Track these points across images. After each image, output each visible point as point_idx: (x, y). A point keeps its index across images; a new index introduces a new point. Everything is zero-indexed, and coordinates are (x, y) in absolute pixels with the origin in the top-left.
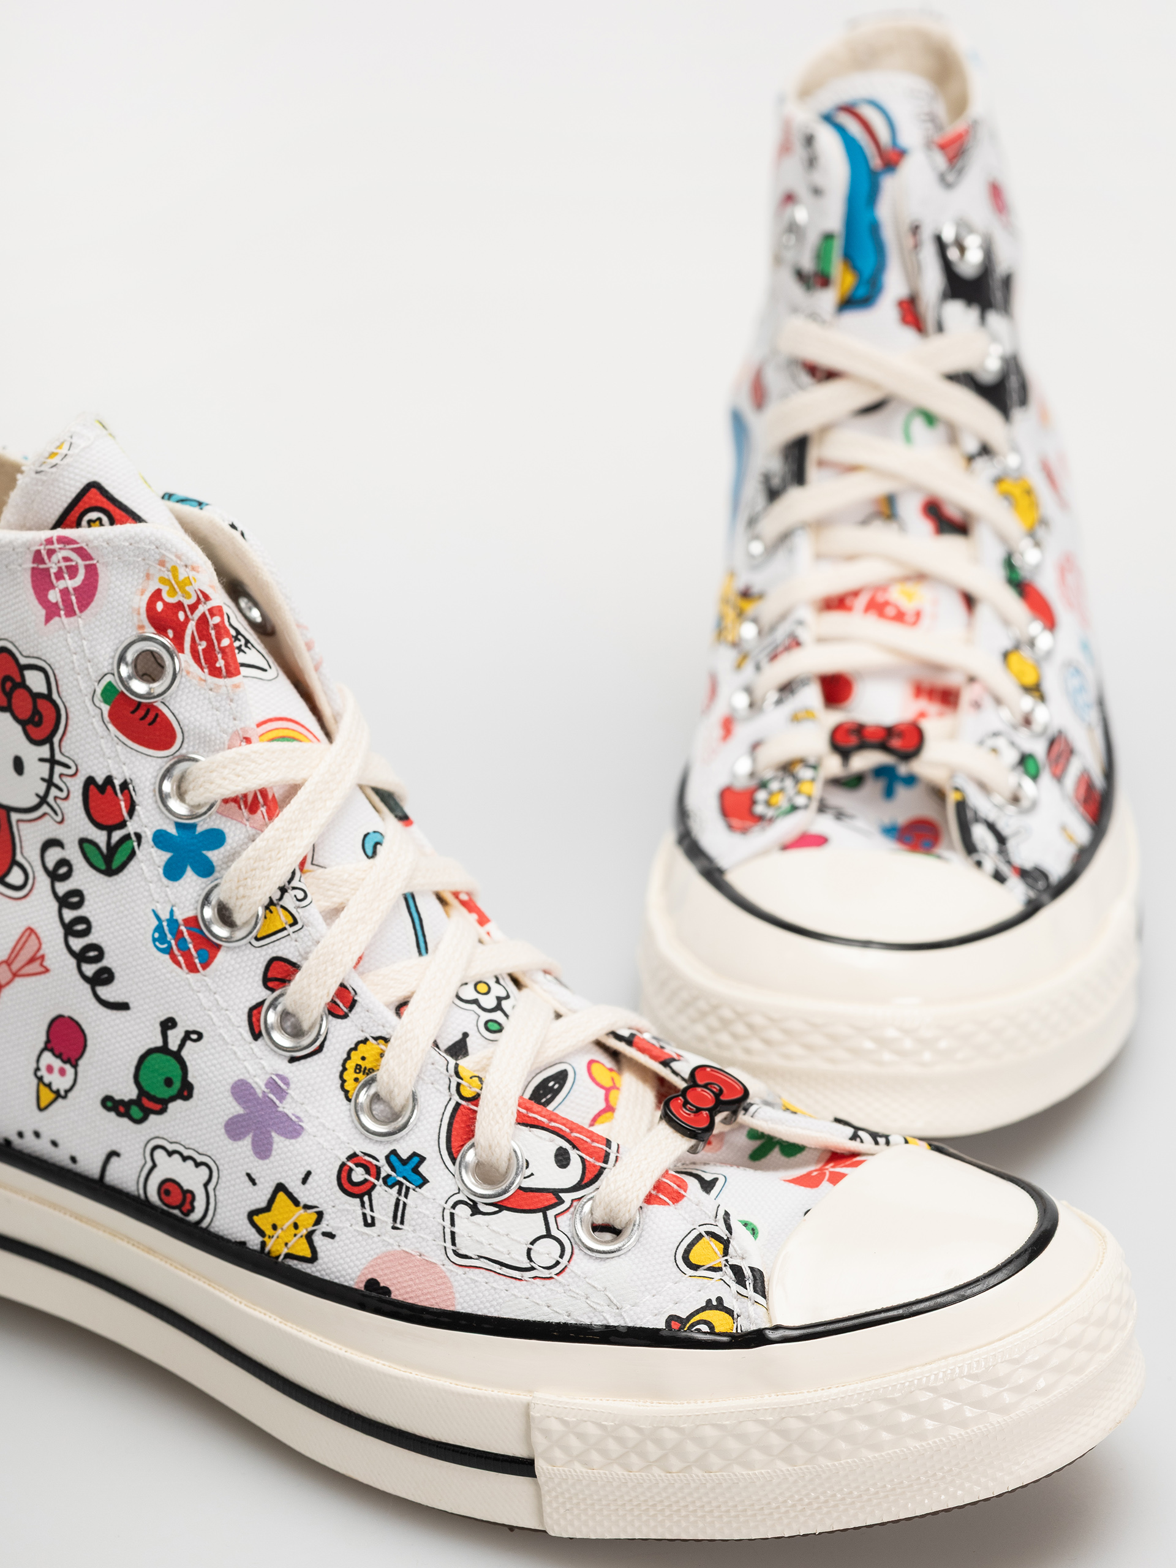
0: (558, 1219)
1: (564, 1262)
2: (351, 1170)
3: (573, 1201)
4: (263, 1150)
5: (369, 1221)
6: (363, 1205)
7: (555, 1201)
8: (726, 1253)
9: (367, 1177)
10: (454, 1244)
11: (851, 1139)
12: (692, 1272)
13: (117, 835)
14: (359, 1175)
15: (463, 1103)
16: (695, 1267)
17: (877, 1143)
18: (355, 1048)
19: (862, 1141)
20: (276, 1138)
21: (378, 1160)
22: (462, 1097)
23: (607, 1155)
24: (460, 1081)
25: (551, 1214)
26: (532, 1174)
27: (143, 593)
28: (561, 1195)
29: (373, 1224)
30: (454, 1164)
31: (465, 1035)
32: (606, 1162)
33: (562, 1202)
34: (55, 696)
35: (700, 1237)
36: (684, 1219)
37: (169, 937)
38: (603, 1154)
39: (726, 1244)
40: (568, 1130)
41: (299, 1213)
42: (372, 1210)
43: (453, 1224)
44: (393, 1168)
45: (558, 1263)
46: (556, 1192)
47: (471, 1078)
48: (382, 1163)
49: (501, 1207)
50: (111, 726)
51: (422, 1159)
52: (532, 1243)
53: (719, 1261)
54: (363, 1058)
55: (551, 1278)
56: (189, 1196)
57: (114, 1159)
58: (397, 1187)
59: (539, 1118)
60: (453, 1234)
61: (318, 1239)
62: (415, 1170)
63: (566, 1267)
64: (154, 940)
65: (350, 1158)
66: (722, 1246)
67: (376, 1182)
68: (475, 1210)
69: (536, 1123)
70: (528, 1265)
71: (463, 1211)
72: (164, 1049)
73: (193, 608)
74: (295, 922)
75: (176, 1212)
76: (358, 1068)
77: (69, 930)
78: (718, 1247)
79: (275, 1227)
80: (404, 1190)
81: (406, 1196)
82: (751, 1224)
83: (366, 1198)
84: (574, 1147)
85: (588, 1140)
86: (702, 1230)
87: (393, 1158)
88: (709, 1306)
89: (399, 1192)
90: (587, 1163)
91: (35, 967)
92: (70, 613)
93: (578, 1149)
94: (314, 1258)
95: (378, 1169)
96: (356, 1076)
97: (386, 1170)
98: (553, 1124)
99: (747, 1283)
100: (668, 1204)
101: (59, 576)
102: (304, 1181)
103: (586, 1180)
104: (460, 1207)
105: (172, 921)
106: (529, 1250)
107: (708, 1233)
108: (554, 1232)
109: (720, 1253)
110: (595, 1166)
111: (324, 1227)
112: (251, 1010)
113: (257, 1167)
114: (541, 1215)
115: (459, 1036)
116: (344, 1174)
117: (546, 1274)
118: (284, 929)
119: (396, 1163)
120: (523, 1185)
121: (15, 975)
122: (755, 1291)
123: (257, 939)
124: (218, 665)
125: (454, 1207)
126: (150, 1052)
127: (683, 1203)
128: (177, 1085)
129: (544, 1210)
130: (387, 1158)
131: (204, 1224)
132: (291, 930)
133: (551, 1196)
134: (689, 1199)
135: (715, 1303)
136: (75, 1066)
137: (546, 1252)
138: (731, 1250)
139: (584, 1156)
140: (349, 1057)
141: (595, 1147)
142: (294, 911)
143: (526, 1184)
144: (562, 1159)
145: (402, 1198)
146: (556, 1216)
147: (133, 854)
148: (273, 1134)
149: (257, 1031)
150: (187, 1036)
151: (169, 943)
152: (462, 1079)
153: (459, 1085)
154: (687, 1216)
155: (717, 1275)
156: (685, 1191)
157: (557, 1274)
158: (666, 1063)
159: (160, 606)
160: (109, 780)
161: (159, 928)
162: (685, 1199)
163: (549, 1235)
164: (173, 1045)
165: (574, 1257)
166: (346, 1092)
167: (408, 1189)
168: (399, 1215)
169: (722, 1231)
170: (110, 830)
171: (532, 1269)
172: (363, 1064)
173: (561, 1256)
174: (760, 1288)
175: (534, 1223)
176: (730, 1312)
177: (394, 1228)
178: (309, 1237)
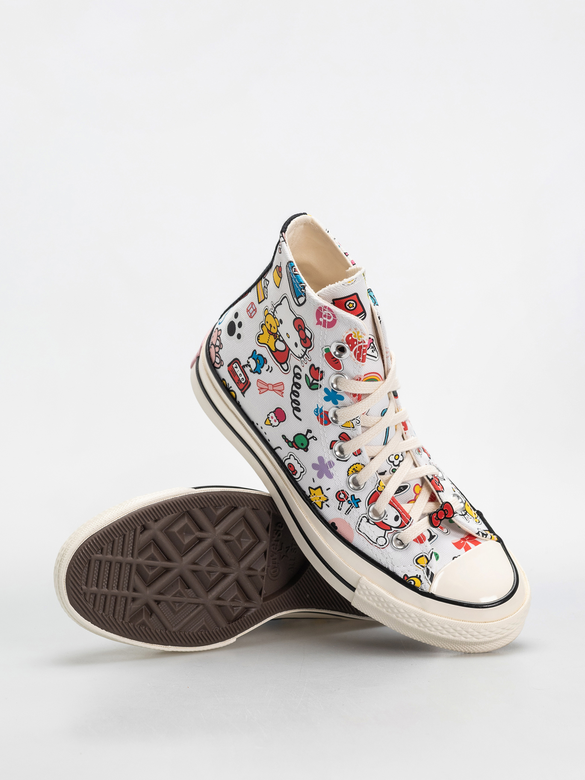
0: (389, 534)
1: (385, 546)
2: (340, 494)
3: (394, 531)
4: (320, 476)
5: (340, 509)
6: (340, 504)
7: (390, 529)
8: (427, 564)
9: (344, 498)
10: (359, 526)
11: (476, 534)
12: (416, 565)
13: (315, 382)
14: (342, 496)
15: (377, 491)
16: (418, 563)
17: (483, 536)
18: (355, 464)
19: (479, 535)
20: (325, 476)
21: (349, 495)
22: (377, 490)
23: (409, 522)
24: (379, 486)
25: (387, 532)
26: (387, 519)
27: (347, 333)
28: (392, 528)
29: (340, 510)
30: (368, 506)
31: (386, 471)
32: (407, 524)
33: (391, 530)
34: (312, 341)
35: (422, 556)
36: (421, 549)
37: (319, 412)
38: (408, 522)
39: (429, 561)
40: (401, 511)
41: (322, 496)
42: (342, 506)
43: (361, 521)
44: (352, 500)
45: (383, 545)
46: (391, 527)
47: (382, 486)
48: (350, 496)
49: (375, 524)
50: (324, 357)
51: (360, 501)
52: (379, 537)
53: (424, 565)
54: (356, 467)
55: (380, 548)
56: (295, 472)
57: (279, 449)
58: (351, 505)
59: (395, 505)
60: (360, 524)
61: (324, 505)
62: (357, 503)
63: (385, 547)
64: (314, 411)
65: (341, 490)
66: (427, 561)
67: (346, 500)
68: (368, 521)
69: (394, 506)
70: (376, 542)
71: (365, 520)
72: (305, 436)
73: (359, 343)
74: (354, 428)
75: (291, 472)
76: (354, 469)
77: (293, 392)
78: (426, 561)
79: (314, 494)
80: (352, 506)
81: (352, 508)
82: (438, 555)
83: (341, 503)
84: (401, 517)
85: (405, 516)
86: (424, 554)
87: (353, 496)
88: (416, 577)
89: (351, 506)
90: (402, 522)
91: (280, 393)
92: (324, 326)
93: (402, 518)
94: (321, 508)
95: (348, 498)
96: (353, 470)
97: (350, 499)
98: (398, 508)
99: (429, 576)
100: (418, 543)
101: (325, 316)
102: (327, 490)
103: (400, 527)
104: (365, 518)
105: (321, 410)
106: (377, 539)
107: (425, 556)
108: (386, 537)
109: (426, 563)
110: (404, 524)
111: (327, 503)
112: (332, 441)
113: (316, 479)
114: (385, 531)
115: (384, 471)
116: (338, 494)
117: (379, 546)
118: (350, 428)
119: (353, 499)
120: (383, 521)
121: (273, 390)
122: (430, 580)
123: (342, 426)
124: (360, 358)
125: (363, 517)
126: (301, 434)
127: (422, 544)
128: (304, 446)
129: (386, 530)
130: (351, 496)
131: (297, 480)
132: (351, 429)
133: (389, 527)
134: (424, 544)
135: (418, 577)
136: (279, 423)
137: (382, 541)
138: (429, 564)
139: (402, 520)
140: (353, 466)
141: (406, 519)
142: (354, 425)
143: (384, 521)
144: (396, 518)
145: (351, 508)
146: (388, 533)
147: (317, 389)
148: (324, 474)
149: (332, 447)
150: (313, 437)
151: (318, 414)
152: (380, 485)
153: (378, 486)
154: (422, 548)
155: (422, 568)
156: (425, 541)
157: (382, 548)
158: (437, 491)
159: (350, 338)
160: (318, 368)
161: (317, 409)
162: (423, 543)
163: (384, 537)
164: (308, 437)
165: (388, 546)
166: (348, 473)
167: (353, 506)
168: (348, 512)
169: (429, 557)
170: (314, 379)
171: (376, 543)
172: (356, 469)
173: (385, 544)
174: (431, 580)
175: (381, 532)
176: (421, 581)
177: (345, 514)
178: (322, 503)
